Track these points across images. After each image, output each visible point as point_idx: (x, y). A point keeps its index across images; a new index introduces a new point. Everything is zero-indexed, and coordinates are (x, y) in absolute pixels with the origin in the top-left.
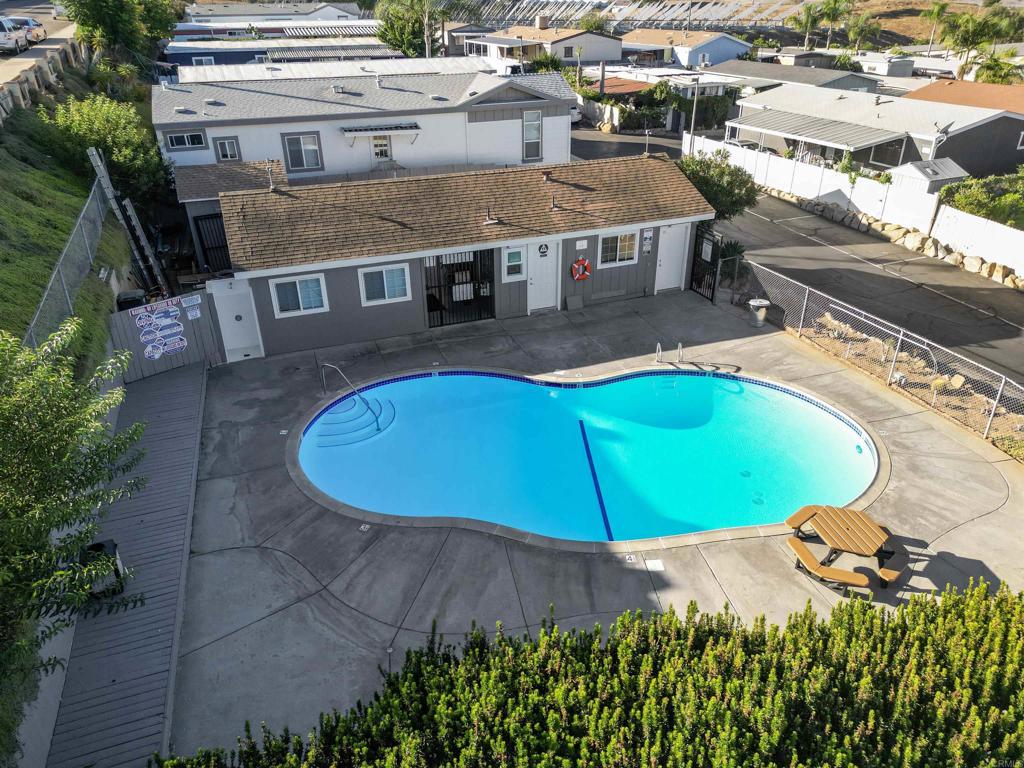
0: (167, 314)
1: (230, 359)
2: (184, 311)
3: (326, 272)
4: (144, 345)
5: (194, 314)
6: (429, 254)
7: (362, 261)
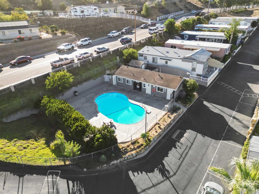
0: (107, 77)
1: (113, 84)
2: (109, 77)
3: (123, 78)
4: (105, 79)
5: (110, 78)
6: (134, 80)
7: (127, 79)
